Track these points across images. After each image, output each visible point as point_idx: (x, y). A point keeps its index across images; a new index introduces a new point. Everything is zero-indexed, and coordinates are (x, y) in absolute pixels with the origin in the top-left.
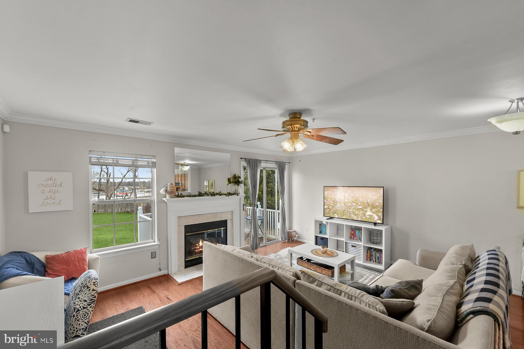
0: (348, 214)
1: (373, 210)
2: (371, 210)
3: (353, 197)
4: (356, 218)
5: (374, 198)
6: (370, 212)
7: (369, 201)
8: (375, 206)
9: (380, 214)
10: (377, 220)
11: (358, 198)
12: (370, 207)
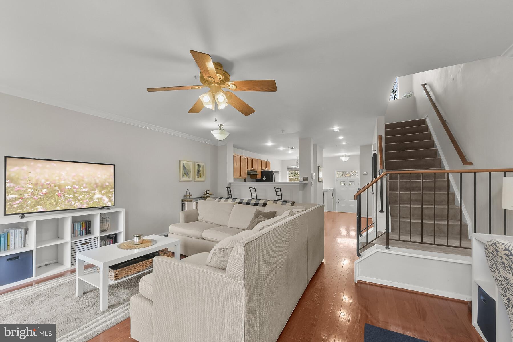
0: (66, 202)
1: (103, 192)
2: (100, 191)
3: (74, 176)
4: (80, 205)
5: (104, 177)
6: (99, 194)
7: (97, 181)
8: (104, 186)
9: (110, 195)
10: (108, 202)
11: (83, 177)
12: (99, 188)
